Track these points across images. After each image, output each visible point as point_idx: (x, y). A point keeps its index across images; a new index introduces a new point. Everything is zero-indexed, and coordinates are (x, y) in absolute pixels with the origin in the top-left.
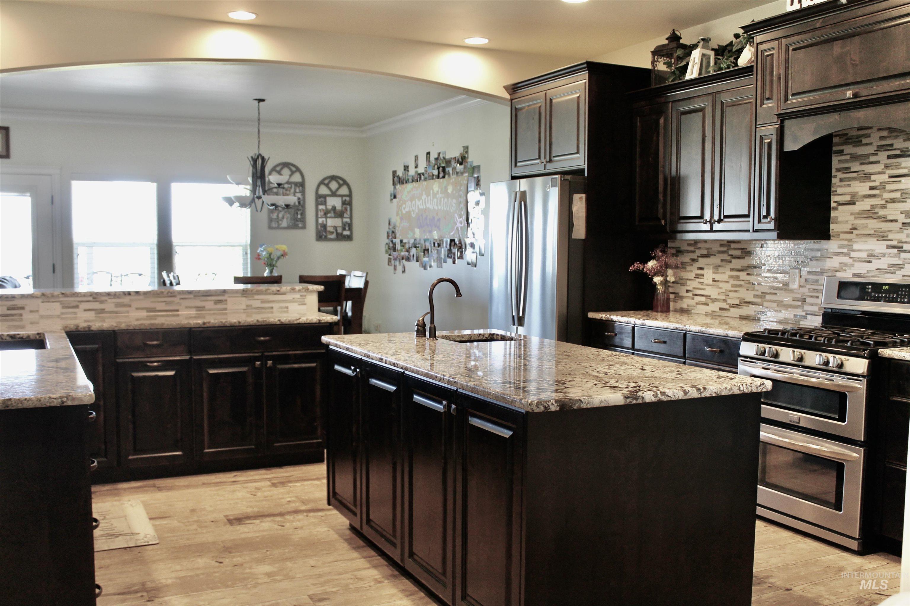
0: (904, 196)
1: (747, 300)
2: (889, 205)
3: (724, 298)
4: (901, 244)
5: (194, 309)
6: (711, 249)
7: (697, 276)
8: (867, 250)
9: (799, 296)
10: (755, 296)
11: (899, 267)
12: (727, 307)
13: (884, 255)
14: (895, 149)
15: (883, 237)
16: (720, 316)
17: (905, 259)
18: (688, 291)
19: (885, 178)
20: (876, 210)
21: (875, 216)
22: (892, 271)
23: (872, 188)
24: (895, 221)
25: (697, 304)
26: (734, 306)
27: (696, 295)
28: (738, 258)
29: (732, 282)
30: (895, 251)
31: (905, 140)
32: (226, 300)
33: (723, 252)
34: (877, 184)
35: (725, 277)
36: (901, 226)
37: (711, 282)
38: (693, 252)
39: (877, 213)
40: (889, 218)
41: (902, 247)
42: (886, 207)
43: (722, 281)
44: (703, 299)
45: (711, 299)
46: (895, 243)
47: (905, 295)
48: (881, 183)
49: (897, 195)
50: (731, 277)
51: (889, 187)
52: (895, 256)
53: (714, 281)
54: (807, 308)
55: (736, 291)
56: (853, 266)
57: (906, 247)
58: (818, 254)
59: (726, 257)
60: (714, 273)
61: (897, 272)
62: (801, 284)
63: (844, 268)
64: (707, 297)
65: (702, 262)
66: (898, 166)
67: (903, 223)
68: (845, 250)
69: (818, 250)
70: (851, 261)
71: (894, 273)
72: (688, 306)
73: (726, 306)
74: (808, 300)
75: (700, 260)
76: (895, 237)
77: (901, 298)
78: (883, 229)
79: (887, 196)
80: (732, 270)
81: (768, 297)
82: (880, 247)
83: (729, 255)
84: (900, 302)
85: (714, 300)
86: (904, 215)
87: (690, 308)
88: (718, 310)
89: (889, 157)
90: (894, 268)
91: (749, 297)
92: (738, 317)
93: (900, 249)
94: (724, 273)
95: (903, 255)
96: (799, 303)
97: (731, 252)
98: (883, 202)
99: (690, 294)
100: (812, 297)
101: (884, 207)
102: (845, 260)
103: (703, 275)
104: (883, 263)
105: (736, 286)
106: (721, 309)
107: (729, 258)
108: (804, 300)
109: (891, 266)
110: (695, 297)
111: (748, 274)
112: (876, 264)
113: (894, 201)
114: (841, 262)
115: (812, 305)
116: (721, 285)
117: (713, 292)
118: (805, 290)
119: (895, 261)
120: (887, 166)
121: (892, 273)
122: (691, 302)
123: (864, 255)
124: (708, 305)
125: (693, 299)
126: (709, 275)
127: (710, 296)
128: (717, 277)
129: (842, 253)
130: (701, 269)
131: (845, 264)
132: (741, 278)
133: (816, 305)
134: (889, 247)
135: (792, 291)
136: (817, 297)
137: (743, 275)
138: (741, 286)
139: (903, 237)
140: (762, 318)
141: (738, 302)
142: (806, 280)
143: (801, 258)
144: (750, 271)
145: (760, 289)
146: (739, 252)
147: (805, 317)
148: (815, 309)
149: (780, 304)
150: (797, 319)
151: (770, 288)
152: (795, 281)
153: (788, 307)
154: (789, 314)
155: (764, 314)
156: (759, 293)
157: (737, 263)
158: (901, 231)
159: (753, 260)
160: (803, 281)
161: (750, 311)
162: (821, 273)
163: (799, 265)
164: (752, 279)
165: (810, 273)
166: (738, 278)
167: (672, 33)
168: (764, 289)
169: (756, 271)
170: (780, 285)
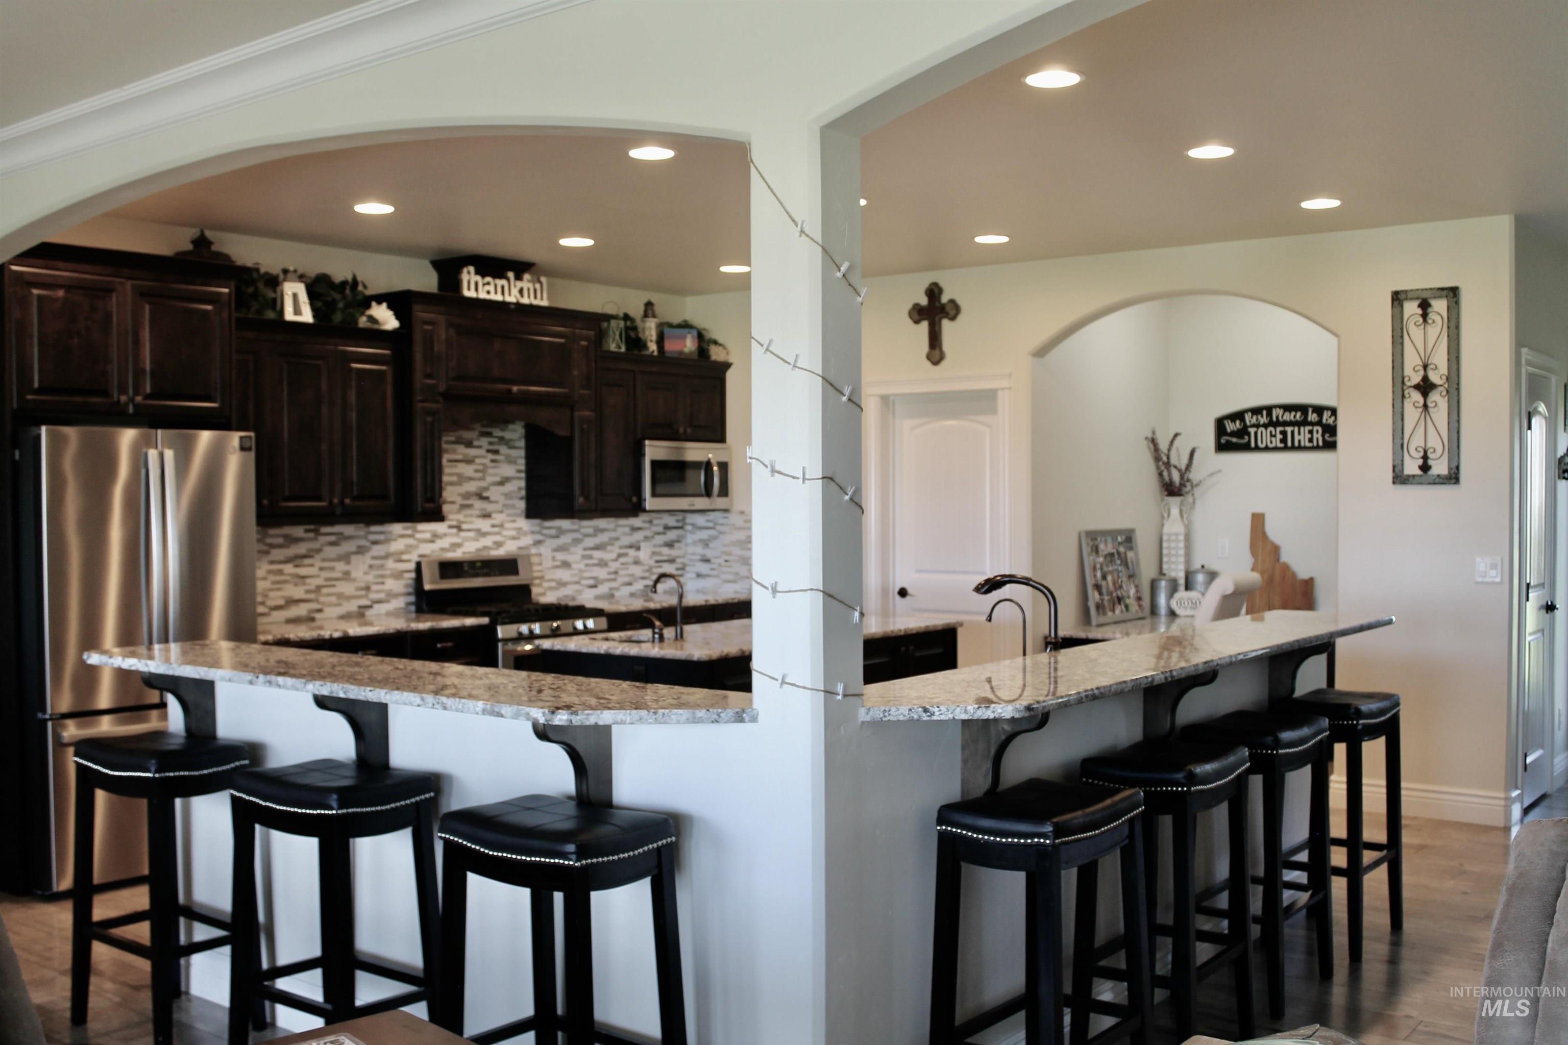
0: (460, 480)
1: (297, 597)
10: (308, 592)
11: (458, 545)
13: (445, 535)
14: (494, 437)
29: (272, 578)
46: (454, 523)
50: (270, 572)
54: (373, 596)
55: (279, 589)
57: (464, 526)
58: (382, 537)
61: (458, 550)
62: (365, 571)
69: (382, 533)
71: (456, 551)
74: (374, 587)
77: (493, 572)
80: (272, 562)
81: (324, 591)
91: (298, 592)
93: (459, 528)
95: (463, 534)
97: (269, 540)
100: (377, 583)
102: (410, 541)
104: (445, 543)
107: (265, 548)
108: (368, 588)
111: (296, 566)
113: (452, 484)
118: (370, 578)
119: (456, 540)
123: (428, 536)
134: (451, 527)
136: (383, 583)
137: (289, 568)
138: (285, 582)
139: (460, 517)
140: (318, 616)
141: (282, 602)
142: (371, 567)
143: (363, 542)
144: (298, 562)
145: (313, 583)
146: (280, 541)
147: (370, 607)
148: (382, 596)
149: (341, 596)
150: (362, 610)
151: (327, 579)
152: (360, 569)
153: (349, 598)
154: (352, 606)
155: (320, 611)
156: (312, 587)
157: (278, 554)
158: (459, 512)
159: (301, 549)
160: (366, 567)
161: (301, 610)
162: (387, 556)
163: (361, 551)
164: (303, 571)
165: (374, 558)
166: (280, 572)
167: (198, 234)
168: (319, 581)
169: (307, 561)
170: (339, 575)
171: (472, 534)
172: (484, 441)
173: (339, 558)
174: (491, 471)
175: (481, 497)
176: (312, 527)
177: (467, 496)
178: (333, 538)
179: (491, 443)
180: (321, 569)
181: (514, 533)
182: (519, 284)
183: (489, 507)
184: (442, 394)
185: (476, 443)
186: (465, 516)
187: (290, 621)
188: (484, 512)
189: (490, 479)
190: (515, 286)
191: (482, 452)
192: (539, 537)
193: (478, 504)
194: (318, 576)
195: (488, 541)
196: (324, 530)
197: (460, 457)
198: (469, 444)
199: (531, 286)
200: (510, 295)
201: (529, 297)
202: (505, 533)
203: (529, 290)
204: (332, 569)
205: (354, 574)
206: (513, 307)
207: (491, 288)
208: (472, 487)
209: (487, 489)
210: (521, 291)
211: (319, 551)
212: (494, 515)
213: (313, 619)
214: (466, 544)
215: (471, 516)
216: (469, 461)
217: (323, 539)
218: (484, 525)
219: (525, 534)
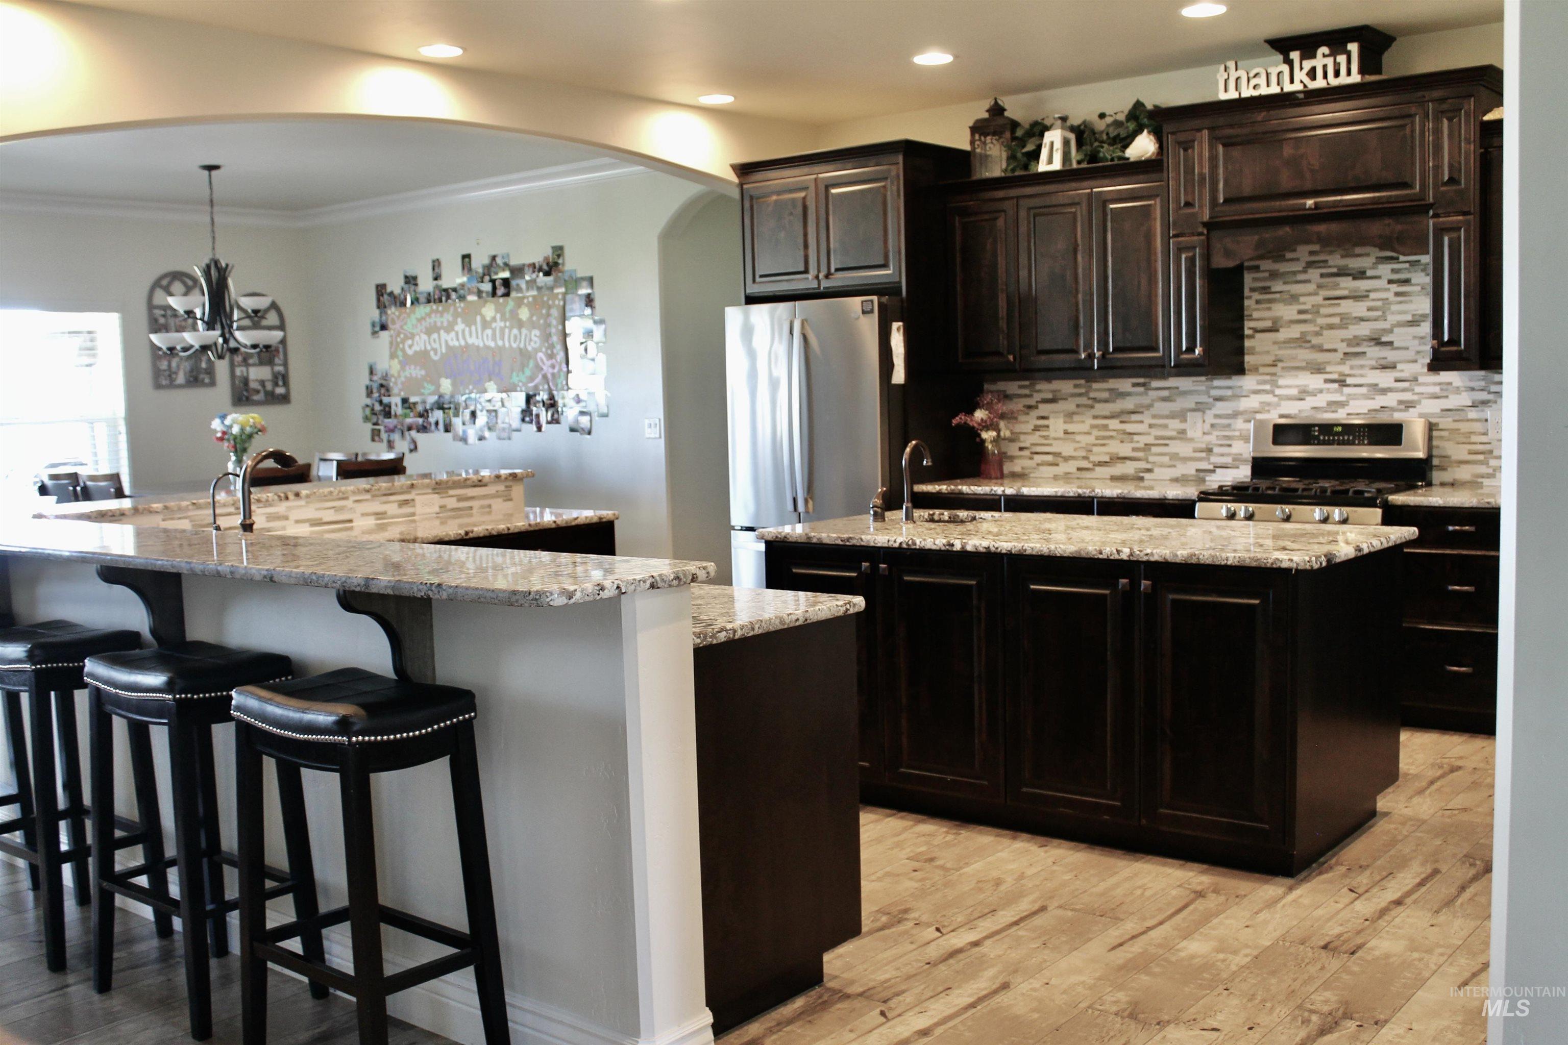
0: (1345, 321)
1: (1122, 455)
2: (1325, 332)
3: (1084, 454)
4: (1342, 378)
5: (373, 518)
6: (1059, 391)
7: (1037, 428)
8: (1297, 386)
9: (1204, 446)
10: (1134, 449)
11: (1342, 404)
12: (1090, 466)
13: (1321, 391)
14: (1330, 267)
15: (1319, 369)
16: (1078, 478)
17: (1349, 395)
18: (1021, 449)
19: (1318, 299)
20: (1308, 338)
21: (1308, 345)
22: (1333, 409)
23: (1300, 312)
24: (1335, 350)
25: (1038, 465)
26: (1101, 464)
27: (1037, 453)
28: (1106, 401)
29: (1096, 433)
30: (1336, 385)
31: (1342, 257)
32: (413, 500)
33: (1080, 395)
34: (1307, 307)
35: (1085, 427)
36: (1342, 356)
37: (1061, 435)
38: (1030, 396)
39: (1309, 342)
40: (1326, 347)
41: (1345, 381)
42: (1321, 335)
43: (1080, 433)
44: (1049, 458)
45: (1062, 457)
46: (1335, 376)
47: (1364, 436)
48: (1313, 306)
49: (1336, 320)
50: (1093, 427)
51: (1323, 311)
52: (1336, 391)
53: (1066, 432)
54: (1215, 459)
55: (1104, 445)
56: (1278, 405)
57: (1349, 381)
58: (1229, 393)
59: (1083, 400)
60: (1065, 422)
61: (1340, 411)
62: (1206, 431)
63: (1267, 408)
64: (1055, 454)
65: (1044, 409)
66: (1336, 286)
67: (1345, 354)
68: (1267, 387)
69: (1229, 388)
70: (1276, 399)
71: (1336, 411)
72: (1023, 468)
73: (1084, 464)
74: (1216, 450)
75: (1041, 406)
76: (1335, 371)
77: (1359, 441)
78: (1319, 361)
79: (1321, 321)
80: (1095, 417)
81: (1154, 450)
82: (1315, 381)
83: (1089, 399)
84: (1359, 444)
85: (1067, 459)
86: (1345, 344)
87: (1027, 471)
88: (1074, 470)
89: (1322, 275)
90: (1334, 405)
91: (1125, 450)
92: (1109, 477)
93: (1342, 383)
94: (1083, 422)
95: (1346, 390)
96: (1203, 455)
97: (1092, 395)
98: (1317, 329)
99: (1026, 453)
100: (1221, 445)
101: (1317, 334)
102: (1268, 398)
103: (1048, 427)
104: (1321, 401)
105: (1104, 438)
106: (1079, 469)
107: (1090, 402)
108: (1209, 450)
109: (1331, 404)
110: (1036, 457)
111: (1122, 422)
112: (1310, 402)
113: (1331, 327)
114: (1262, 400)
115: (1222, 455)
116: (1078, 438)
117: (1067, 449)
118: (1212, 438)
119: (1337, 397)
120: (1320, 286)
121: (1333, 412)
122: (1027, 463)
123: (1294, 392)
124: (1057, 465)
125: (1031, 458)
126: (1057, 425)
127: (1060, 453)
128: (1071, 428)
129: (1263, 391)
130: (1043, 418)
131: (1269, 404)
132: (1111, 427)
133: (1228, 455)
134: (1326, 381)
135: (1191, 440)
136: (1230, 446)
137: (1114, 424)
138: (1111, 437)
139: (1345, 369)
140: (1147, 476)
141: (1107, 459)
142: (1212, 426)
143: (1204, 399)
144: (1124, 418)
145: (1142, 440)
146: (1105, 395)
147: (1213, 471)
148: (1228, 460)
149: (1175, 457)
150: (1202, 474)
151: (1157, 438)
152: (1196, 428)
153: (1185, 460)
154: (1190, 469)
155: (1149, 471)
156: (1141, 445)
157: (1101, 409)
158: (1342, 362)
159: (1128, 404)
160: (1207, 427)
161: (1129, 468)
162: (1235, 415)
163: (1200, 408)
164: (1129, 428)
165: (1217, 416)
166: (1105, 427)
167: (993, 102)
168: (1150, 440)
169: (1134, 417)
170: (1174, 434)
171: (1364, 390)
172: (1385, 270)
173: (1172, 416)
174: (1394, 308)
175: (1377, 341)
176: (1141, 380)
177: (1356, 341)
178: (1165, 393)
179: (1394, 271)
180: (1151, 426)
181: (1437, 389)
182: (1308, 64)
183: (1390, 355)
184: (1205, 224)
185: (1369, 273)
186: (1352, 368)
187: (1114, 478)
188: (1383, 362)
189: (1392, 319)
190: (1301, 69)
191: (1382, 283)
192: (1484, 396)
193: (1374, 352)
194: (1149, 434)
195: (1390, 400)
196: (1155, 384)
197: (1345, 293)
198: (1360, 275)
199: (1330, 61)
200: (1292, 81)
201: (1325, 76)
202: (1418, 389)
203: (1325, 67)
204: (1165, 426)
205: (1190, 434)
206: (1301, 96)
207: (1262, 80)
208: (1364, 330)
209: (1391, 331)
210: (1312, 74)
211: (1149, 406)
212: (1399, 366)
213: (1142, 479)
214: (1351, 402)
215: (1362, 367)
216: (1357, 297)
217: (1153, 394)
218: (1385, 379)
219: (1457, 390)
